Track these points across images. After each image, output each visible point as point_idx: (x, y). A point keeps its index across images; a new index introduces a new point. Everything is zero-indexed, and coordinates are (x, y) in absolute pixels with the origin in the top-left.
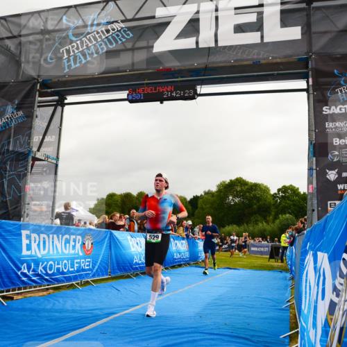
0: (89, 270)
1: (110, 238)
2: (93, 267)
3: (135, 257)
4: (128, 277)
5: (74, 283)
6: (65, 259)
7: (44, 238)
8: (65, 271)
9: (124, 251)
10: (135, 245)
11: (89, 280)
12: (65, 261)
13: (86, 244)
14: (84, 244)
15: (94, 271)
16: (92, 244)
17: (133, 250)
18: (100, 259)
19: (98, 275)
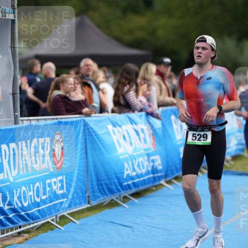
0: (64, 196)
1: (84, 133)
2: (68, 190)
3: (126, 165)
4: (112, 204)
5: (49, 220)
6: (37, 180)
7: (13, 149)
8: (38, 200)
9: (107, 156)
10: (122, 140)
11: (65, 213)
12: (37, 184)
13: (56, 150)
14: (54, 150)
15: (70, 197)
16: (62, 149)
17: (120, 151)
18: (76, 175)
19: (75, 205)
